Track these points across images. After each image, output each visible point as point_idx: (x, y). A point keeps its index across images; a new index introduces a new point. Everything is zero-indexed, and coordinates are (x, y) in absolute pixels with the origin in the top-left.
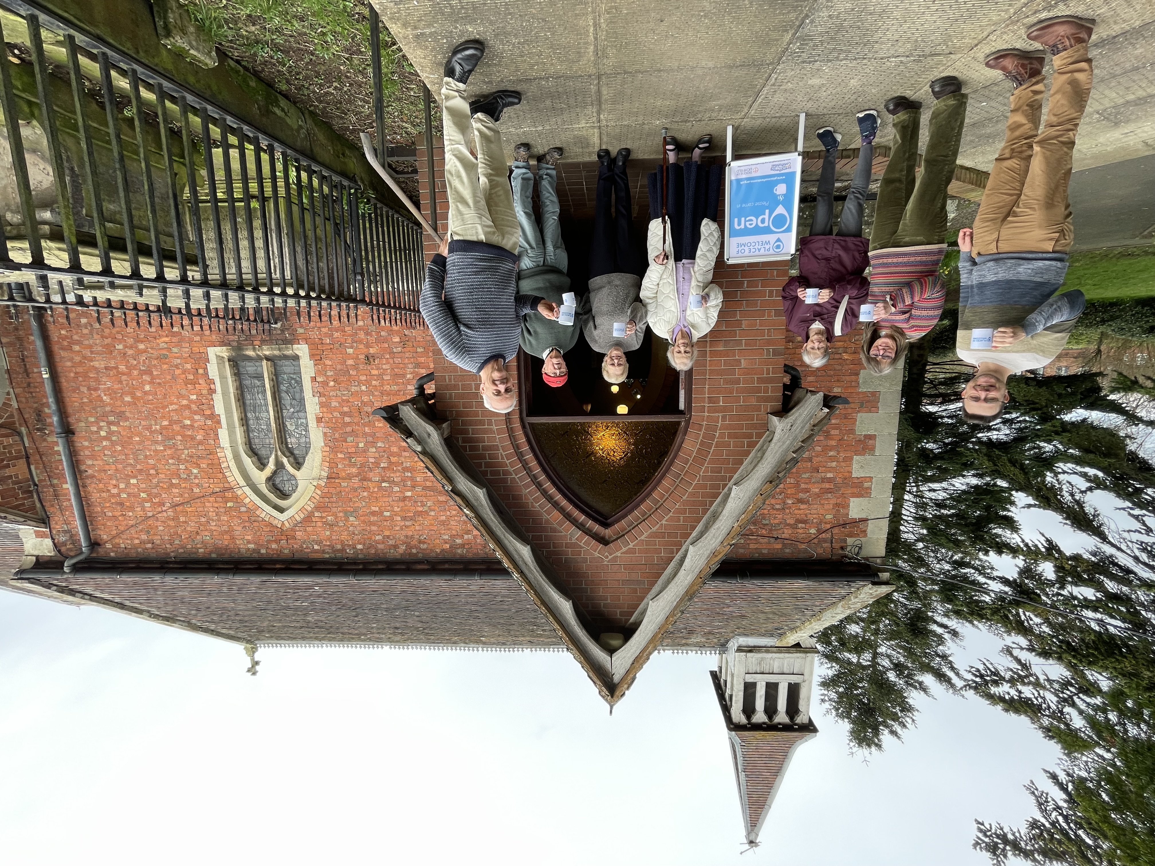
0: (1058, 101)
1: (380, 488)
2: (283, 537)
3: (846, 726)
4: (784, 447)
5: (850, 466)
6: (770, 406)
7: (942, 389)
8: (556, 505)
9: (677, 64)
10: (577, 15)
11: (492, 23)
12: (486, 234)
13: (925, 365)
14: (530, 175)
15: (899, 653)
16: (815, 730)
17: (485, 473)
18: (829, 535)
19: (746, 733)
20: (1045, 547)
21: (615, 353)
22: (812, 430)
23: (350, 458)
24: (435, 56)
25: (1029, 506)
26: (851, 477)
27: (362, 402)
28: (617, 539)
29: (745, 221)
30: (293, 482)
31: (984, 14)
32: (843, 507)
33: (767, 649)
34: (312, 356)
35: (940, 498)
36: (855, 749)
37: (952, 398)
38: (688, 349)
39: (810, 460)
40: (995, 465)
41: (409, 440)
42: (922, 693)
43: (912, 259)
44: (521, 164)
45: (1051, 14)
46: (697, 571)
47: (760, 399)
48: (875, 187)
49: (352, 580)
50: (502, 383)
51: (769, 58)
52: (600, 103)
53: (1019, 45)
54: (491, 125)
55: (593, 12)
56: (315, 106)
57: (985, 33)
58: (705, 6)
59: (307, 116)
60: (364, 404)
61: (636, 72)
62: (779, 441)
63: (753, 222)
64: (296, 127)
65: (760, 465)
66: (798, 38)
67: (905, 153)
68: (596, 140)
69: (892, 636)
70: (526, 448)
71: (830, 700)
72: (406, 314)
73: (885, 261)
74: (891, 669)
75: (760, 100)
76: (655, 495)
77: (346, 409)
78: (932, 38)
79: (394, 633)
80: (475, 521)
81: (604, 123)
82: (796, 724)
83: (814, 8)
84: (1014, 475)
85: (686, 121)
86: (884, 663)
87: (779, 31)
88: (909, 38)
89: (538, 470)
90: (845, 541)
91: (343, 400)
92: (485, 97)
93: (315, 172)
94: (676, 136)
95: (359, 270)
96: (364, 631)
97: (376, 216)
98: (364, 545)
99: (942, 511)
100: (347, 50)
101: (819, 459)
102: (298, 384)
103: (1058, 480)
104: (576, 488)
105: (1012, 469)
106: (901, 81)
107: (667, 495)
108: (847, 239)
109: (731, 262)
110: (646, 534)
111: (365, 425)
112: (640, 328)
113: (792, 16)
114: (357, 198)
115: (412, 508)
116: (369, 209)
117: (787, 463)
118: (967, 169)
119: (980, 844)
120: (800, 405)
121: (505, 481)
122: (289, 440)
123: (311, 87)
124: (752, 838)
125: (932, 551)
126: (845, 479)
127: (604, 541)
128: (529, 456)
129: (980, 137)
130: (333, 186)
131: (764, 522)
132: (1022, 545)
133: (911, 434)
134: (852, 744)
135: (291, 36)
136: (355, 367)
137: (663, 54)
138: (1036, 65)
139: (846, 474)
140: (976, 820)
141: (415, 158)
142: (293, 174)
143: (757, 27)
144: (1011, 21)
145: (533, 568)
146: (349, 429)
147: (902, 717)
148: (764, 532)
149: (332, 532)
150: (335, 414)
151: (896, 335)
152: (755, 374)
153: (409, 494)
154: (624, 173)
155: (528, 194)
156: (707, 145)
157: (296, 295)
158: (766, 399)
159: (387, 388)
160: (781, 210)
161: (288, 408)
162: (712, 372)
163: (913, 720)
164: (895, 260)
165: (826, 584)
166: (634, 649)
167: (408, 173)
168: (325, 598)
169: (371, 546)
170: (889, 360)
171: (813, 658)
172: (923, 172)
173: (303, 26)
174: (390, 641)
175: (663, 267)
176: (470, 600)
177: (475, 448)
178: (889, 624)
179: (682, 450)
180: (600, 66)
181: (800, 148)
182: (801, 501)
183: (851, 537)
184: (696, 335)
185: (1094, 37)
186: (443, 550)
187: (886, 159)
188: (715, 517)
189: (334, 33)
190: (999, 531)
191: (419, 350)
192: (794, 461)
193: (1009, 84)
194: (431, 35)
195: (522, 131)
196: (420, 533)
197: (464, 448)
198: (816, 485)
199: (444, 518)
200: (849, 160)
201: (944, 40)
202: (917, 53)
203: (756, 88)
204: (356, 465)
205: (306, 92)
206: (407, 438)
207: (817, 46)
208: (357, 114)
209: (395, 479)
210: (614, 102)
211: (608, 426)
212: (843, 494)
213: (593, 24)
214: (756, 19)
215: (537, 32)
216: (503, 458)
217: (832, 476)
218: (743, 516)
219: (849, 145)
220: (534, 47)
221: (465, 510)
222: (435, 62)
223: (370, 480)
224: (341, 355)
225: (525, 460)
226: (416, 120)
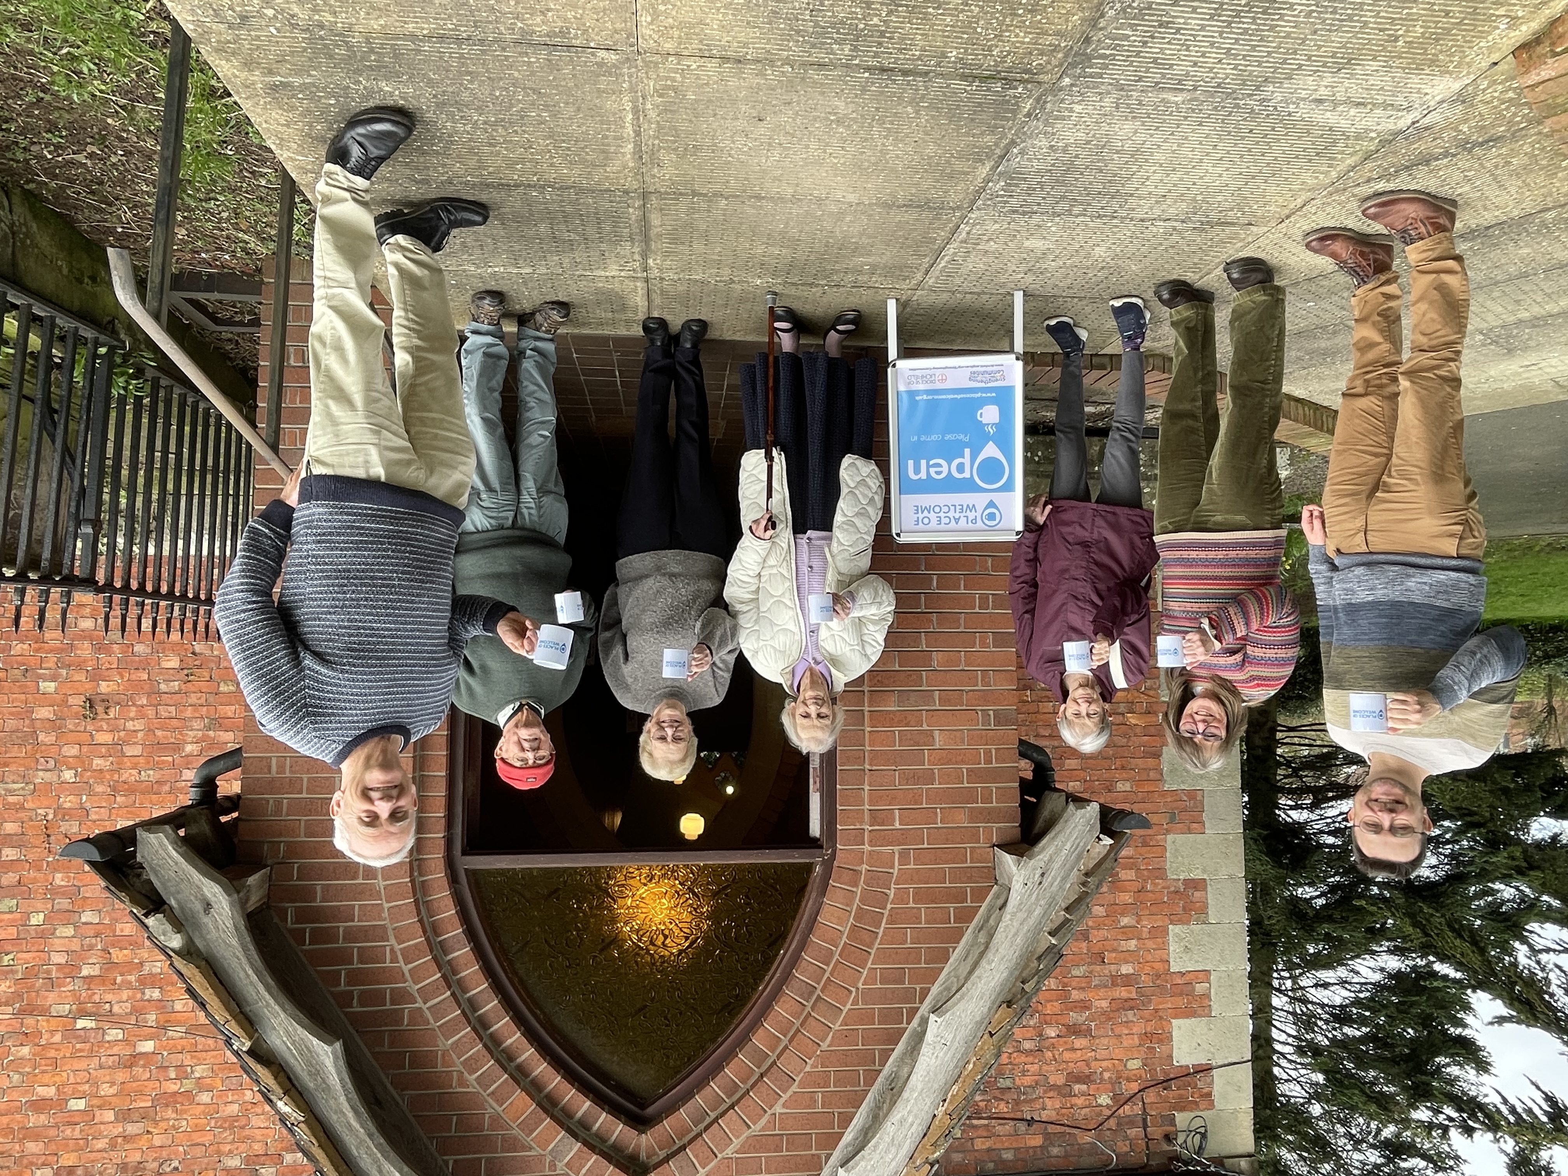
0: (1424, 315)
1: (70, 1033)
4: (1031, 921)
5: (1164, 946)
6: (996, 830)
7: (1309, 778)
8: (520, 1075)
9: (790, 191)
10: (600, 92)
11: (431, 83)
12: (388, 465)
13: (1273, 731)
14: (501, 349)
17: (345, 999)
18: (1138, 1109)
20: (1546, 1113)
21: (667, 713)
22: (1084, 884)
24: (310, 124)
25: (1501, 1020)
26: (1167, 972)
27: (58, 808)
28: (666, 1160)
29: (928, 466)
31: (1293, 174)
32: (1160, 1041)
35: (1338, 1001)
37: (1330, 794)
38: (824, 710)
40: (1427, 935)
41: (151, 921)
43: (1232, 554)
44: (485, 327)
45: (1391, 186)
47: (976, 815)
48: (1153, 417)
50: (387, 797)
51: (954, 197)
52: (646, 239)
53: (1352, 223)
54: (423, 257)
55: (633, 89)
56: (38, 183)
57: (1299, 202)
58: (837, 107)
59: (16, 200)
60: (63, 814)
61: (715, 195)
62: (1019, 907)
63: (943, 468)
65: (984, 963)
66: (1000, 174)
67: (1196, 371)
68: (639, 300)
70: (455, 932)
73: (1185, 554)
75: (943, 264)
76: (758, 1040)
78: (1220, 198)
80: (304, 1134)
81: (655, 273)
83: (1025, 133)
84: (1462, 955)
85: (811, 285)
87: (969, 160)
88: (1182, 195)
89: (480, 987)
90: (1172, 1121)
91: (8, 805)
92: (415, 205)
93: (14, 307)
94: (794, 306)
95: (89, 513)
97: (155, 402)
99: (1346, 1030)
100: (123, 91)
101: (1104, 933)
103: (1538, 963)
104: (570, 1027)
105: (1458, 942)
106: (1176, 257)
107: (785, 1041)
108: (1118, 510)
109: (904, 539)
110: (736, 1142)
112: (723, 661)
113: (989, 140)
114: (111, 365)
115: (152, 1084)
116: (137, 389)
117: (1039, 959)
118: (1298, 400)
120: (1057, 828)
121: (395, 1017)
123: (35, 148)
125: (1340, 1120)
126: (1158, 976)
127: (636, 1167)
128: (462, 952)
129: (1311, 353)
130: (54, 338)
131: (1002, 1083)
132: (1504, 1109)
133: (1267, 869)
136: (55, 725)
137: (764, 171)
138: (1382, 256)
139: (1157, 965)
141: (257, 298)
143: (931, 149)
144: (1336, 188)
148: (1003, 1108)
151: (1223, 694)
152: (963, 762)
153: (148, 1046)
154: (696, 362)
155: (494, 384)
156: (851, 327)
158: (989, 815)
159: (130, 775)
160: (991, 450)
162: (875, 756)
164: (1203, 555)
167: (241, 324)
170: (1217, 744)
172: (1231, 406)
173: (29, 40)
175: (767, 545)
177: (329, 936)
179: (818, 930)
180: (646, 179)
181: (1019, 347)
182: (1074, 1030)
183: (1182, 1109)
184: (840, 680)
185: (1458, 225)
187: (1166, 376)
188: (894, 1091)
189: (98, 60)
190: (1454, 1070)
192: (1054, 954)
193: (1344, 279)
194: (304, 87)
195: (490, 270)
196: (164, 1154)
197: (299, 936)
198: (1102, 993)
199: (234, 1108)
200: (1105, 372)
201: (1238, 204)
202: (1197, 218)
203: (934, 243)
204: (13, 972)
205: (20, 156)
206: (146, 915)
207: (1034, 189)
208: (135, 206)
209: (116, 1009)
210: (675, 241)
211: (652, 877)
212: (1156, 1011)
213: (632, 109)
214: (927, 138)
215: (522, 109)
216: (394, 960)
217: (1131, 971)
218: (955, 1088)
219: (1102, 348)
220: (516, 132)
221: (280, 1104)
222: (308, 135)
223: (44, 1012)
224: (23, 697)
225: (449, 962)
226: (268, 229)
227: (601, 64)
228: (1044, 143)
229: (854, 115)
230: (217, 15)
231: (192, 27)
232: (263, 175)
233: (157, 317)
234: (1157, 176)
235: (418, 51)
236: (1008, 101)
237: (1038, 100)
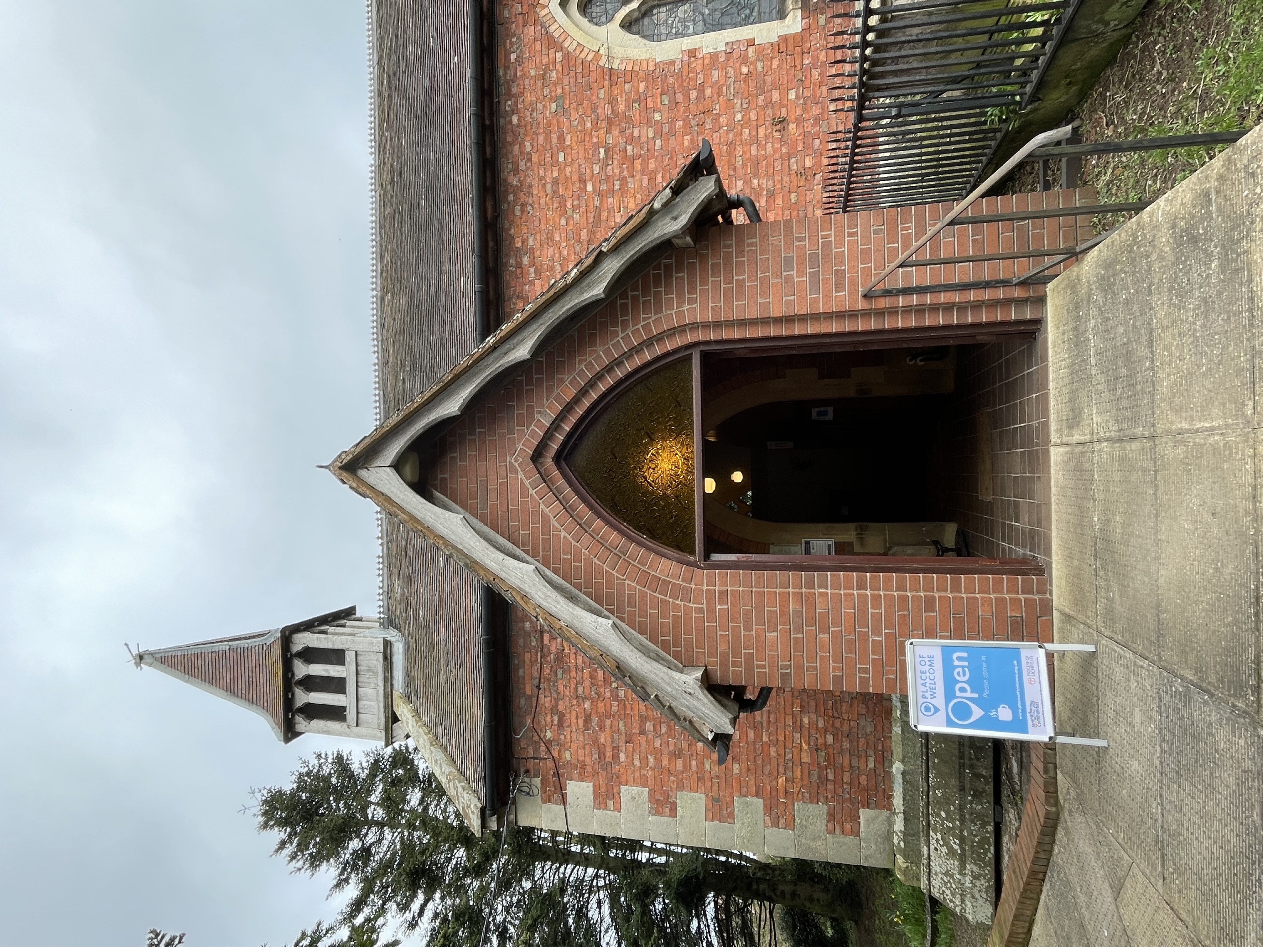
1: (598, 146)
2: (525, 7)
3: (288, 786)
4: (663, 685)
5: (635, 784)
6: (716, 669)
7: (736, 922)
8: (584, 392)
9: (1163, 538)
10: (1224, 404)
11: (1220, 293)
13: (770, 900)
15: (385, 854)
16: (287, 740)
17: (624, 296)
18: (543, 755)
19: (279, 652)
22: (685, 719)
23: (639, 100)
24: (1184, 218)
26: (620, 784)
27: (719, 115)
28: (539, 473)
29: (963, 667)
30: (603, 19)
31: (1205, 910)
32: (580, 774)
33: (389, 680)
34: (785, 39)
35: (590, 913)
36: (259, 796)
37: (725, 935)
39: (643, 732)
41: (668, 190)
42: (335, 882)
46: (503, 575)
47: (724, 656)
49: (468, 111)
51: (1167, 655)
52: (1121, 440)
55: (1227, 426)
56: (1137, 43)
57: (1184, 916)
58: (1227, 567)
59: (1124, 31)
60: (716, 119)
61: (1156, 486)
62: (671, 677)
63: (962, 677)
64: (1106, 17)
65: (640, 655)
66: (1188, 687)
69: (408, 847)
70: (658, 350)
71: (320, 766)
72: (843, 177)
74: (363, 844)
75: (1118, 650)
76: (598, 522)
77: (708, 92)
78: (1182, 854)
79: (392, 170)
80: (561, 284)
81: (1097, 447)
82: (293, 716)
83: (1220, 703)
86: (370, 835)
87: (1197, 663)
88: (1183, 825)
89: (629, 367)
90: (536, 775)
91: (720, 88)
93: (1044, 45)
95: (904, 111)
96: (396, 125)
97: (982, 132)
98: (518, 126)
100: (1207, 91)
101: (644, 744)
102: (744, 19)
106: (1134, 824)
107: (598, 538)
110: (547, 510)
111: (686, 120)
113: (1213, 678)
114: (1007, 105)
115: (571, 193)
116: (992, 122)
117: (642, 687)
119: (156, 937)
120: (718, 705)
121: (615, 323)
122: (663, 9)
123: (1161, 39)
124: (147, 658)
125: (519, 901)
126: (618, 777)
127: (537, 456)
128: (648, 356)
130: (1025, 72)
131: (560, 672)
133: (676, 874)
134: (265, 792)
135: (1226, 14)
136: (769, 103)
137: (1176, 519)
139: (624, 778)
140: (184, 935)
141: (1064, 186)
142: (1039, 17)
143: (1202, 636)
145: (501, 362)
146: (680, 97)
147: (303, 855)
148: (547, 671)
149: (536, 79)
150: (701, 76)
152: (757, 651)
153: (590, 188)
157: (867, 29)
158: (724, 665)
159: (739, 151)
160: (976, 713)
161: (710, 6)
162: (761, 595)
163: (300, 869)
165: (481, 750)
166: (402, 496)
167: (1045, 175)
168: (442, 71)
169: (516, 135)
171: (379, 739)
173: (1236, 33)
174: (381, 165)
176: (444, 278)
177: (657, 283)
178: (421, 843)
179: (657, 557)
180: (1164, 439)
182: (588, 720)
183: (542, 783)
186: (513, 238)
188: (572, 598)
189: (1226, 76)
191: (793, 195)
192: (645, 697)
194: (1209, 213)
195: (1091, 337)
196: (536, 206)
197: (658, 267)
198: (609, 740)
199: (557, 238)
200: (1042, 773)
201: (1179, 869)
202: (1166, 838)
203: (1133, 642)
204: (629, 110)
205: (1156, 30)
206: (671, 188)
207: (1178, 713)
208: (1125, 102)
209: (609, 167)
210: (1121, 459)
211: (688, 461)
212: (598, 773)
213: (1213, 426)
214: (1210, 633)
215: (1206, 354)
216: (644, 319)
217: (621, 760)
218: (574, 633)
219: (1061, 772)
220: (1190, 350)
221: (575, 270)
222: (1176, 218)
223: (609, 131)
224: (785, 82)
225: (642, 349)
226: (1115, 188)
227: (1243, 404)
228: (1214, 719)
229: (1223, 580)
230: (1253, 158)
231: (1244, 142)
232: (1155, 182)
233: (1030, 155)
234: (1195, 805)
235: (1241, 285)
236: (1242, 690)
237: (1246, 712)
